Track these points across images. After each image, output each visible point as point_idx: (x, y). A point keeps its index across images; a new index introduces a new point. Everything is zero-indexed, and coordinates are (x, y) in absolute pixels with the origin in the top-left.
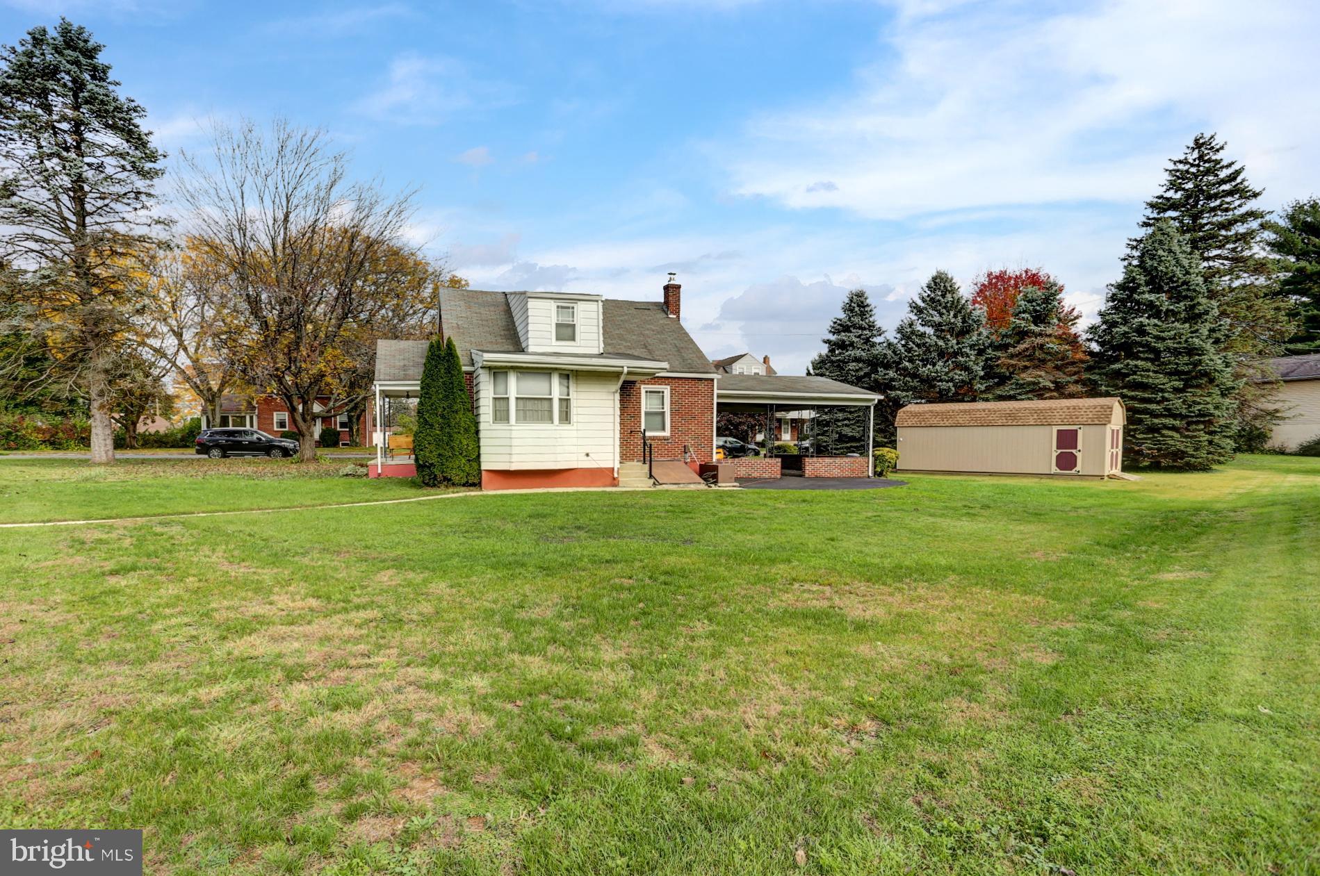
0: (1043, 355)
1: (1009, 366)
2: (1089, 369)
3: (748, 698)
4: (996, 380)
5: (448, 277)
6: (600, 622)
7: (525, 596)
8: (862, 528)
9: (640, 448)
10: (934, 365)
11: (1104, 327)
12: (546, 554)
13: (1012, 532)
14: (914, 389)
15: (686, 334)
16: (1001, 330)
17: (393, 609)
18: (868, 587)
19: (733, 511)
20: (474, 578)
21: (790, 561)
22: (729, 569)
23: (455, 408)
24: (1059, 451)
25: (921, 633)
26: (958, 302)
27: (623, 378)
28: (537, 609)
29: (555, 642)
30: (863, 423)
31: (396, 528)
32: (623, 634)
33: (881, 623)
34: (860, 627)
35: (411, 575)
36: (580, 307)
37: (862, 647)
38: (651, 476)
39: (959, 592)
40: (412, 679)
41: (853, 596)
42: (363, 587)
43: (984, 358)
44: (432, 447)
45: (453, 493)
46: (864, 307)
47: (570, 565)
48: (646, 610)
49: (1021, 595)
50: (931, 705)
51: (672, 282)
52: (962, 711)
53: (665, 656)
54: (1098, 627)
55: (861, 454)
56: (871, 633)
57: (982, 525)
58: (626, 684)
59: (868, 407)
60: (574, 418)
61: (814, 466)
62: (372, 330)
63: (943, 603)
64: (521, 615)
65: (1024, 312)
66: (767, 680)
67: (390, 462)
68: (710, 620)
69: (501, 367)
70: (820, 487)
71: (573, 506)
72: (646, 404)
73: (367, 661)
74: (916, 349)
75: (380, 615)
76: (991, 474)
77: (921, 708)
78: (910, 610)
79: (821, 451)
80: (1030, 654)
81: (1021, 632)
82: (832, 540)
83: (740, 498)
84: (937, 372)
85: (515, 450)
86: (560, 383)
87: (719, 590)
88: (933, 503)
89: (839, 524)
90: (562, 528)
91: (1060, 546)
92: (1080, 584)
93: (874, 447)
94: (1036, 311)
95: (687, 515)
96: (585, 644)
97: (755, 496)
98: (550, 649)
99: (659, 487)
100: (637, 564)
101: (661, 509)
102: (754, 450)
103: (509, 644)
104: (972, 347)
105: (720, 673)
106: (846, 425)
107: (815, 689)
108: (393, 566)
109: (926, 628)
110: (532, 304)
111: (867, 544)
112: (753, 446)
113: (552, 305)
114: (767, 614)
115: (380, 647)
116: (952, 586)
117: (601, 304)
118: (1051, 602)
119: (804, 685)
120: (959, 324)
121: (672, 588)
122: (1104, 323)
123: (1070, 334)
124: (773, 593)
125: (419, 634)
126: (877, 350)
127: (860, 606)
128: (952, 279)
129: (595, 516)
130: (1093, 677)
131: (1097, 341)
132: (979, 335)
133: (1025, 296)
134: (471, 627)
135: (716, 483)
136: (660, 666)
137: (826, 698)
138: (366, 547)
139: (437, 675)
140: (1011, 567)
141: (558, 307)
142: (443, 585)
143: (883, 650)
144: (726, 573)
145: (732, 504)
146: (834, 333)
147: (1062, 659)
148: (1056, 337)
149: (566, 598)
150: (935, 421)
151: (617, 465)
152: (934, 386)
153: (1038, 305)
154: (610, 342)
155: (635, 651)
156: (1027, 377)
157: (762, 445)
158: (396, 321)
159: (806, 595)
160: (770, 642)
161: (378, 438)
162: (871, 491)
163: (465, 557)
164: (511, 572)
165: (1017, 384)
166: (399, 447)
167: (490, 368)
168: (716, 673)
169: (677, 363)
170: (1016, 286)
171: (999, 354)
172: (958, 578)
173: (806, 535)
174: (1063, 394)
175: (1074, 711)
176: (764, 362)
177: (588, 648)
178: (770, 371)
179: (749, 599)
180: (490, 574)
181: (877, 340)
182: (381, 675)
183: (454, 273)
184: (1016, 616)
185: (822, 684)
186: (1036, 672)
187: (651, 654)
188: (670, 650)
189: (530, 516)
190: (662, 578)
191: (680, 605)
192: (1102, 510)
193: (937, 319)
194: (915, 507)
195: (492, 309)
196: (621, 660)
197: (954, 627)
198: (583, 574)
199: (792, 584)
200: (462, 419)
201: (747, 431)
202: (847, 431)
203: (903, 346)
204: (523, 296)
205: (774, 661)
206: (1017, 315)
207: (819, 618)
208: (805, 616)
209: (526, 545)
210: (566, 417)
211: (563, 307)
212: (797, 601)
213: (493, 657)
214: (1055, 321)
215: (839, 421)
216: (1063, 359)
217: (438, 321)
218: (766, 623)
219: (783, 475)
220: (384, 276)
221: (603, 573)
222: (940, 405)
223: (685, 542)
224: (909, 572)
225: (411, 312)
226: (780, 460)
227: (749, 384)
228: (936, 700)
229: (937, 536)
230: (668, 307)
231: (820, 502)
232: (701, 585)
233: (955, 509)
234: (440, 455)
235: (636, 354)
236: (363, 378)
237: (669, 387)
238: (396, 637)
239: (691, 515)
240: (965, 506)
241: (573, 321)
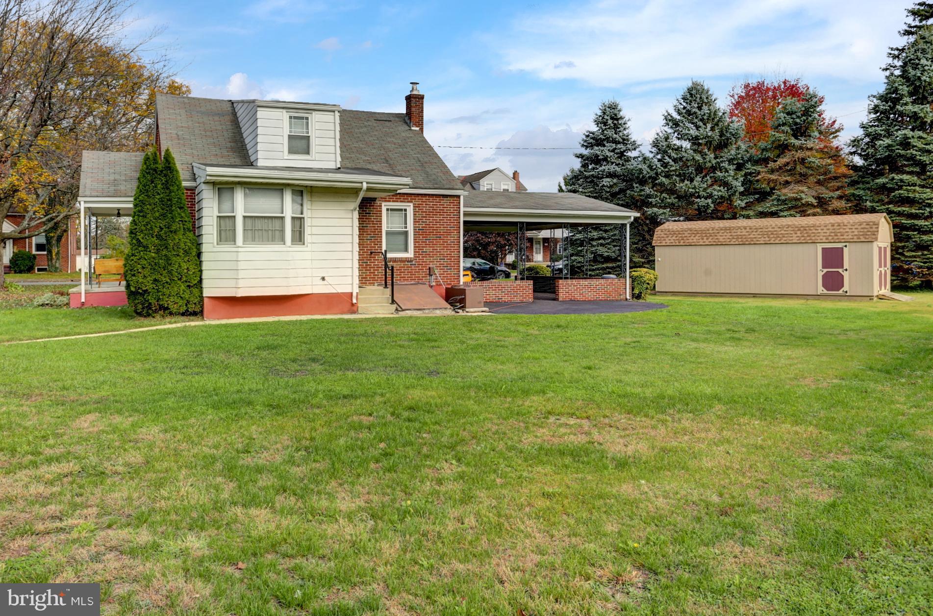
0: (805, 170)
1: (769, 181)
2: (853, 184)
3: (501, 548)
4: (757, 196)
5: (167, 82)
6: (337, 465)
7: (251, 439)
8: (621, 355)
9: (382, 270)
10: (692, 180)
11: (867, 140)
12: (276, 390)
13: (780, 357)
14: (672, 206)
15: (430, 148)
16: (760, 144)
17: (94, 460)
18: (629, 419)
19: (482, 338)
20: (193, 420)
21: (544, 393)
22: (479, 402)
23: (174, 228)
24: (825, 270)
25: (687, 470)
26: (715, 114)
27: (362, 195)
28: (265, 454)
29: (285, 491)
30: (619, 242)
31: (101, 365)
32: (362, 479)
33: (644, 458)
34: (622, 464)
35: (117, 419)
36: (316, 118)
37: (624, 486)
38: (393, 302)
39: (727, 423)
40: (113, 543)
41: (613, 430)
42: (57, 436)
43: (743, 173)
44: (146, 272)
45: (170, 323)
46: (617, 119)
47: (303, 402)
48: (388, 450)
49: (792, 426)
50: (702, 550)
51: (415, 93)
52: (735, 557)
53: (409, 502)
54: (875, 459)
55: (618, 275)
56: (634, 470)
57: (747, 351)
58: (365, 537)
59: (624, 225)
60: (308, 238)
61: (568, 288)
62: (76, 139)
63: (710, 435)
64: (246, 460)
65: (784, 124)
66: (522, 527)
67: (96, 289)
68: (459, 460)
69: (227, 183)
70: (575, 311)
71: (306, 336)
72: (388, 223)
73: (58, 524)
74: (672, 163)
75: (77, 468)
76: (755, 295)
77: (691, 555)
78: (675, 444)
79: (575, 272)
80: (804, 491)
81: (794, 466)
82: (590, 368)
83: (492, 325)
84: (694, 188)
85: (241, 274)
86: (293, 201)
87: (468, 427)
88: (695, 327)
89: (596, 351)
90: (294, 361)
91: (830, 372)
92: (853, 412)
93: (631, 268)
94: (796, 124)
95: (433, 344)
96: (319, 493)
97: (506, 322)
98: (280, 500)
99: (402, 314)
100: (378, 399)
101: (403, 337)
102: (504, 272)
103: (232, 496)
104: (730, 161)
105: (470, 521)
106: (602, 245)
107: (575, 535)
108: (96, 410)
109: (692, 464)
110: (261, 113)
111: (627, 372)
112: (503, 268)
113: (285, 115)
114: (521, 452)
115: (75, 506)
116: (719, 417)
117: (337, 114)
118: (825, 433)
119: (563, 532)
120: (717, 137)
121: (417, 425)
122: (867, 135)
123: (832, 148)
124: (527, 428)
125: (125, 488)
126: (632, 165)
127: (621, 441)
128: (708, 91)
129: (332, 346)
130: (874, 515)
131: (860, 155)
132: (738, 148)
133: (784, 108)
134: (186, 478)
135: (463, 308)
136: (404, 514)
137: (587, 545)
138: (64, 388)
139: (144, 536)
140: (780, 395)
141: (290, 117)
142: (155, 430)
143: (646, 489)
144: (476, 407)
145: (482, 331)
146: (587, 147)
147: (839, 495)
148: (817, 151)
149: (299, 441)
150: (694, 239)
151: (356, 290)
152: (693, 203)
153: (798, 117)
154: (348, 155)
155: (375, 498)
156: (788, 192)
157: (513, 266)
158: (105, 131)
159: (562, 430)
160: (525, 483)
161: (82, 262)
162: (629, 314)
163: (183, 396)
164: (235, 412)
165: (778, 200)
166: (108, 272)
167: (214, 184)
168: (466, 521)
169: (420, 178)
170: (774, 97)
171: (759, 168)
172: (724, 408)
173: (562, 364)
174: (827, 210)
175: (857, 554)
176: (514, 178)
177: (323, 496)
178: (520, 187)
179: (501, 435)
180: (211, 415)
181: (632, 154)
182: (74, 541)
183: (172, 78)
184: (788, 449)
185: (582, 529)
186: (812, 511)
187: (393, 500)
188: (415, 496)
189: (258, 348)
190: (406, 414)
191: (425, 444)
192: (873, 332)
193: (693, 132)
194: (676, 331)
195: (216, 118)
196: (360, 509)
197: (723, 462)
198: (317, 411)
199: (547, 418)
200: (182, 239)
201: (496, 252)
202: (602, 250)
203: (659, 160)
204: (252, 105)
205: (529, 505)
206: (777, 128)
207: (577, 454)
208: (562, 453)
209: (253, 382)
210: (299, 237)
211: (295, 118)
212: (553, 436)
213: (212, 512)
214: (816, 134)
215: (593, 239)
216: (825, 174)
217: (154, 131)
218: (520, 462)
219: (535, 298)
220: (91, 79)
221: (339, 410)
222: (699, 222)
223: (430, 374)
224: (672, 401)
225: (123, 120)
226: (531, 282)
227: (498, 200)
228: (707, 545)
229: (701, 363)
230: (410, 119)
231: (575, 327)
232: (449, 421)
233: (719, 333)
234: (155, 280)
235: (376, 168)
236: (65, 193)
237: (411, 205)
238: (94, 495)
239: (436, 344)
240: (729, 330)
241: (308, 133)
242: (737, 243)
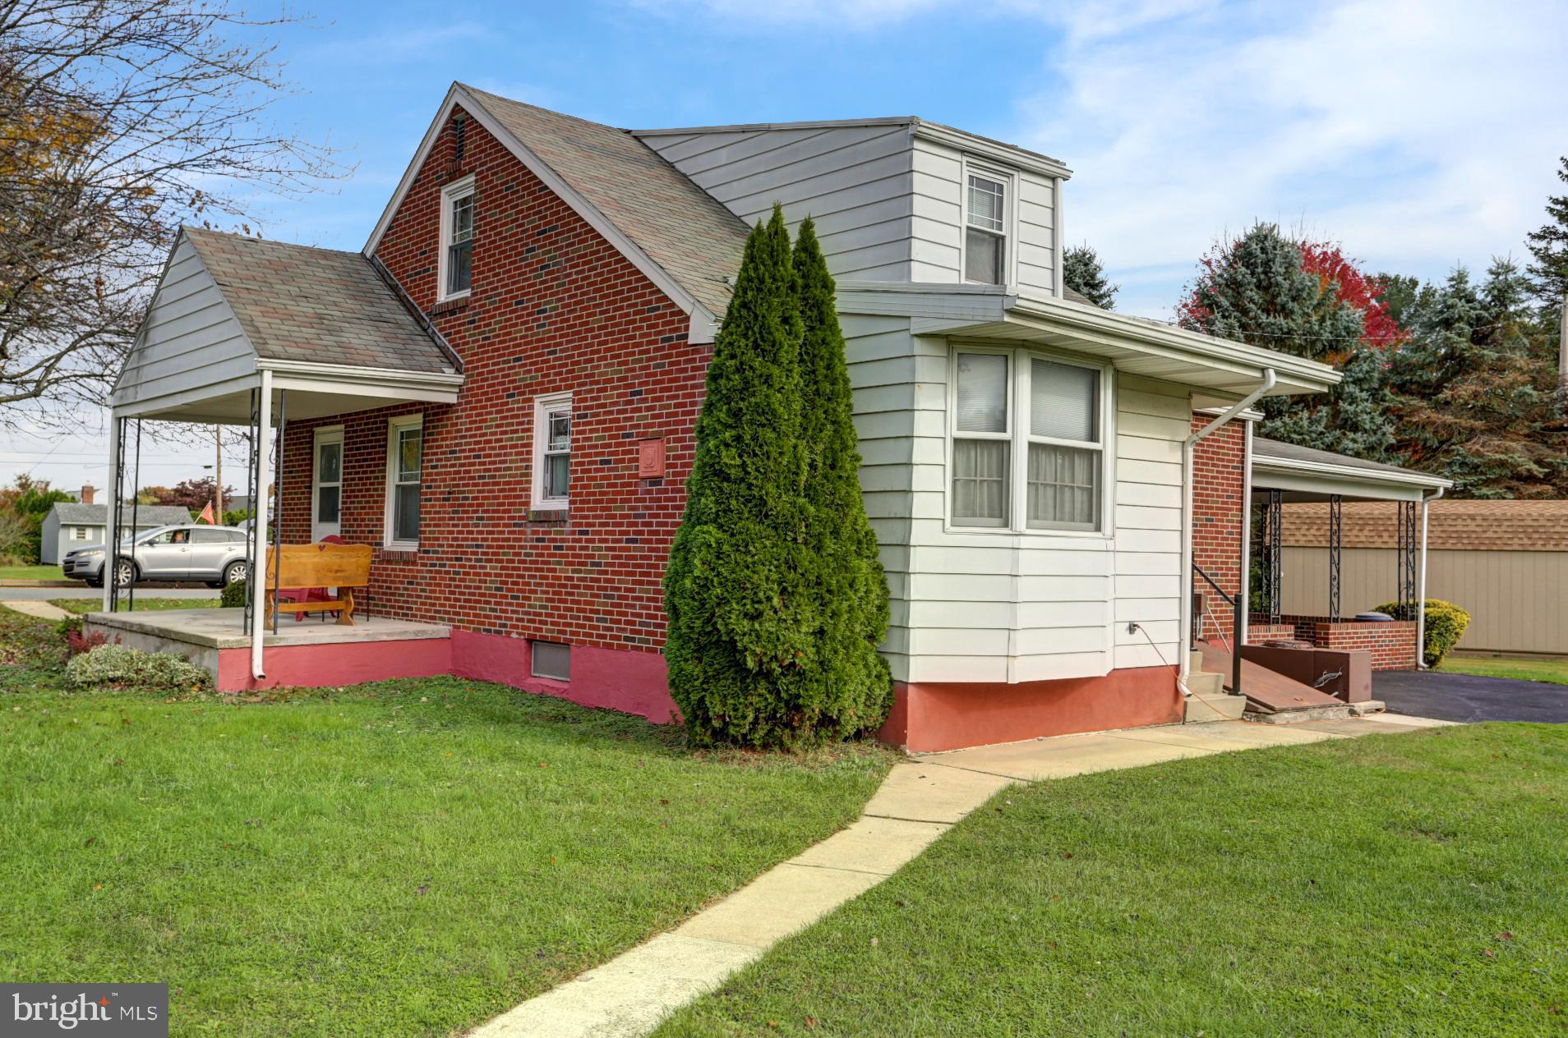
36: (1019, 191)
85: (1025, 616)
110: (920, 158)
113: (963, 171)
117: (1057, 188)
141: (972, 180)
151: (1185, 658)
167: (949, 340)
211: (979, 184)
241: (1000, 227)
242: (1459, 546)
